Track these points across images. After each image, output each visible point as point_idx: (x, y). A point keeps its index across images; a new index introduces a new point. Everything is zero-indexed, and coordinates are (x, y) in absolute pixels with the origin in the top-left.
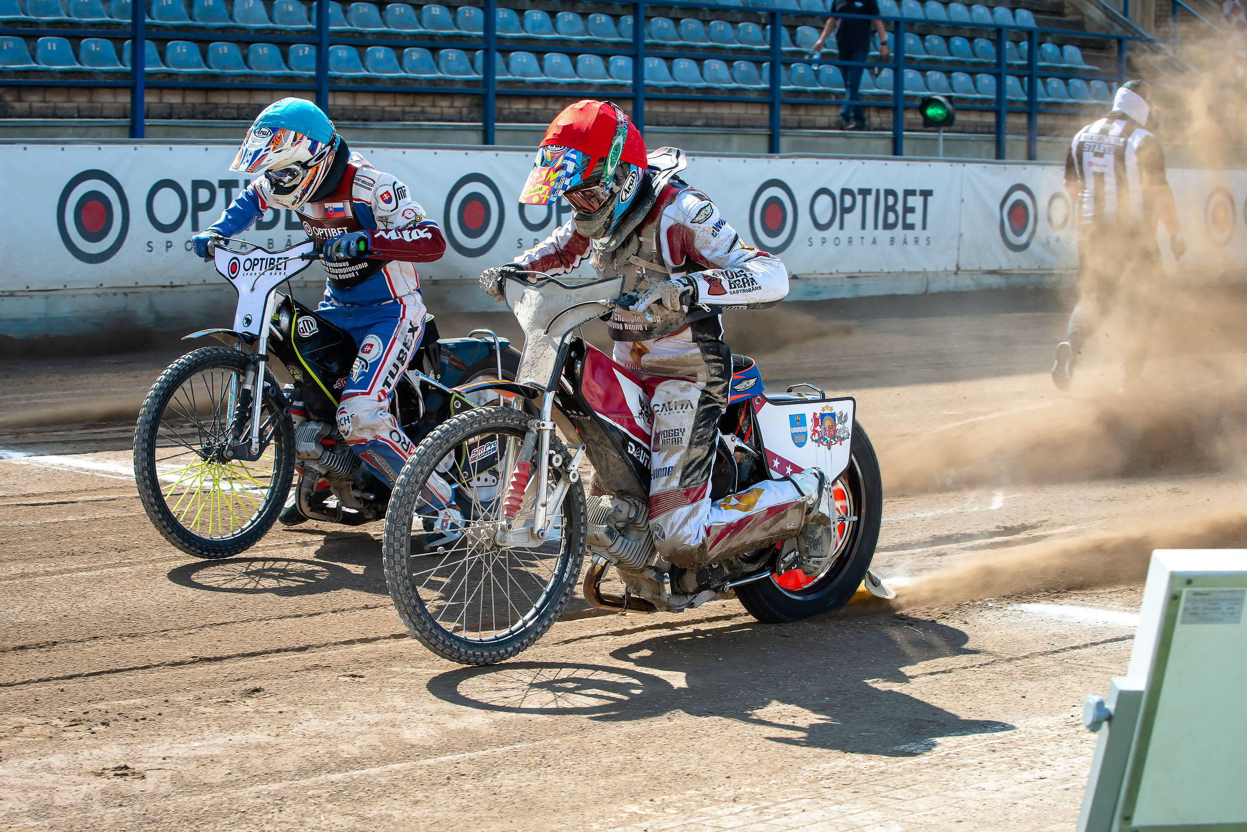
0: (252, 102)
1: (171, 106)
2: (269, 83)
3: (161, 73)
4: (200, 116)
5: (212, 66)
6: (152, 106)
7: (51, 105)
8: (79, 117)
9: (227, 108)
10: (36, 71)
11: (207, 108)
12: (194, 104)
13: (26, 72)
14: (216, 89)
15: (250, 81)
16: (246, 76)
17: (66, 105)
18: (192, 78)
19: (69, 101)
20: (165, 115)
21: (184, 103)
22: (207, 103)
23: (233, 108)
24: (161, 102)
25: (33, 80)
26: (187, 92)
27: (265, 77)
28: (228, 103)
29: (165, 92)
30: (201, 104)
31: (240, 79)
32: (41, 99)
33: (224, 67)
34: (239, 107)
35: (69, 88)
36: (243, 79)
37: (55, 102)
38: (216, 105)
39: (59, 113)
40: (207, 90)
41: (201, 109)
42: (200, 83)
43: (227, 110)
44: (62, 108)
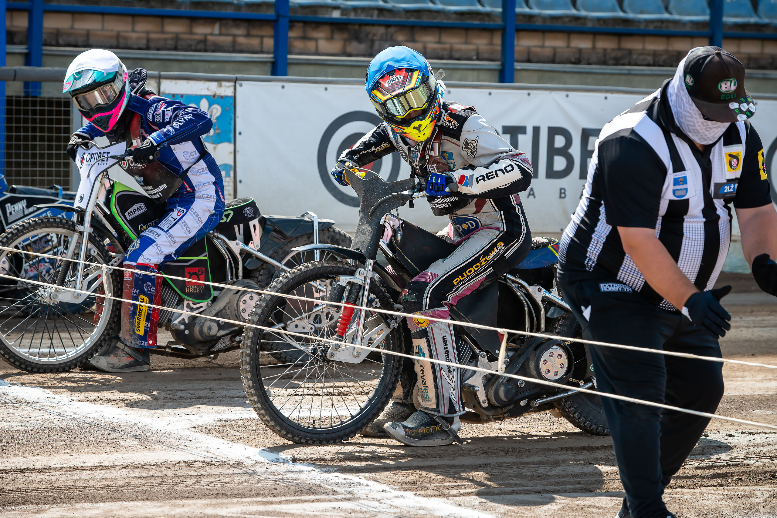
0: (670, 48)
1: (580, 51)
2: (688, 29)
3: (567, 16)
4: (611, 62)
5: (628, 10)
6: (558, 50)
7: (447, 46)
8: (478, 59)
9: (642, 54)
10: (430, 11)
11: (619, 54)
12: (605, 50)
13: (418, 12)
14: (630, 35)
15: (667, 27)
16: (662, 21)
17: (464, 47)
18: (602, 22)
19: (466, 43)
20: (573, 60)
21: (594, 48)
22: (619, 49)
23: (649, 55)
24: (568, 47)
25: (425, 20)
26: (598, 37)
27: (684, 24)
28: (644, 49)
29: (572, 36)
30: (613, 50)
31: (656, 24)
32: (436, 39)
33: (642, 12)
34: (655, 54)
35: (467, 29)
36: (659, 24)
37: (451, 44)
38: (630, 52)
39: (456, 55)
40: (619, 35)
41: (613, 55)
42: (610, 28)
43: (642, 57)
44: (459, 50)
